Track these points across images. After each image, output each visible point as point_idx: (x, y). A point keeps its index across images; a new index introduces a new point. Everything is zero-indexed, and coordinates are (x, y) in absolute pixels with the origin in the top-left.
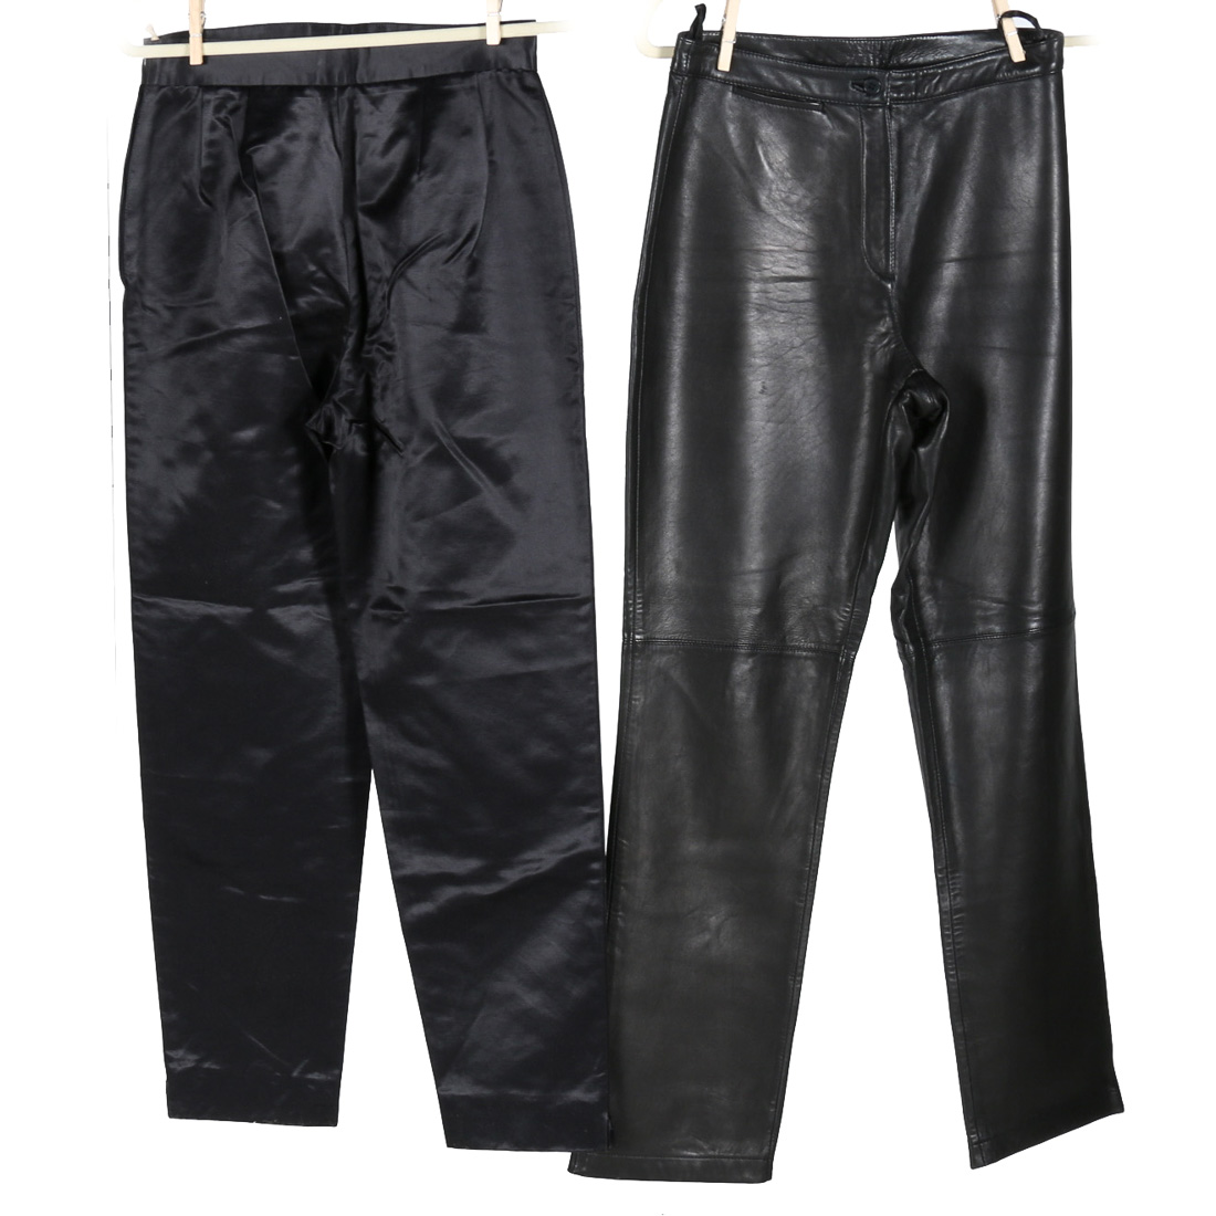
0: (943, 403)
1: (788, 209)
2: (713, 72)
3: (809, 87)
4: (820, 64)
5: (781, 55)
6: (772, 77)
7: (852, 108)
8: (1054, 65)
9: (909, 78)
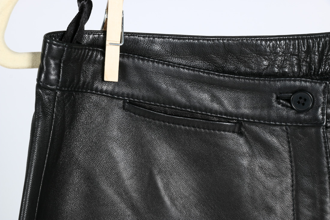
2: (98, 85)
3: (220, 103)
5: (180, 61)
6: (172, 90)
7: (278, 129)
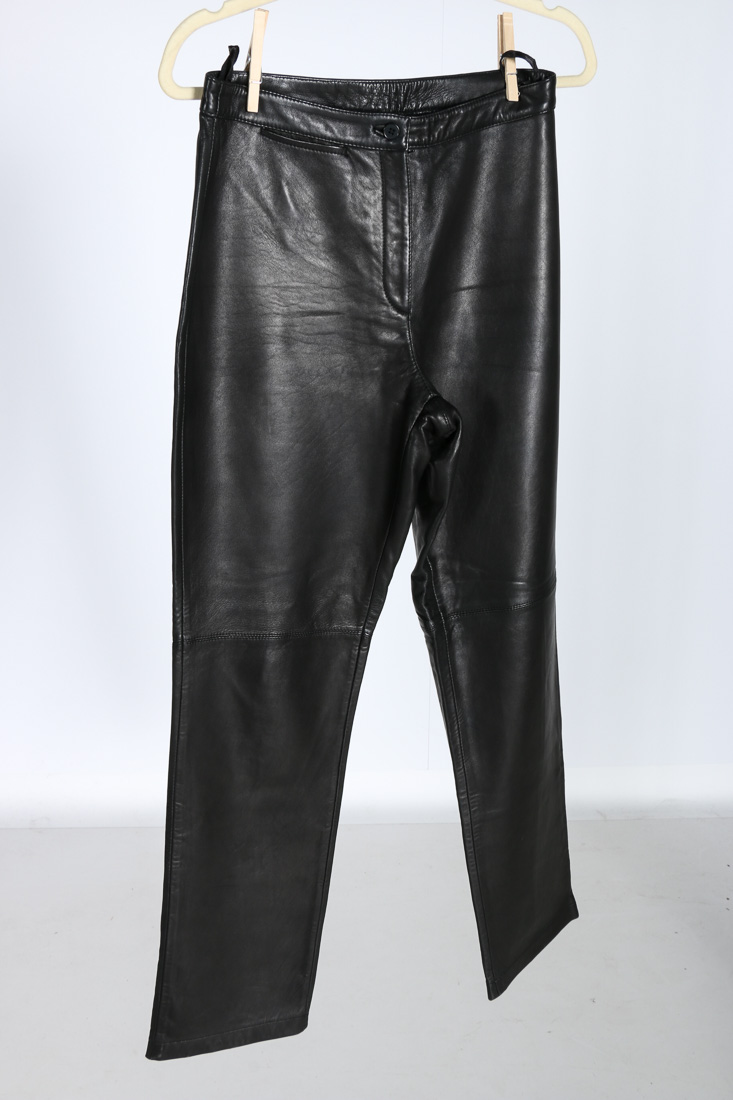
0: (456, 423)
1: (313, 248)
2: (242, 115)
3: (332, 131)
4: (340, 107)
6: (297, 120)
7: (373, 153)
8: (545, 105)
9: (423, 124)
